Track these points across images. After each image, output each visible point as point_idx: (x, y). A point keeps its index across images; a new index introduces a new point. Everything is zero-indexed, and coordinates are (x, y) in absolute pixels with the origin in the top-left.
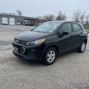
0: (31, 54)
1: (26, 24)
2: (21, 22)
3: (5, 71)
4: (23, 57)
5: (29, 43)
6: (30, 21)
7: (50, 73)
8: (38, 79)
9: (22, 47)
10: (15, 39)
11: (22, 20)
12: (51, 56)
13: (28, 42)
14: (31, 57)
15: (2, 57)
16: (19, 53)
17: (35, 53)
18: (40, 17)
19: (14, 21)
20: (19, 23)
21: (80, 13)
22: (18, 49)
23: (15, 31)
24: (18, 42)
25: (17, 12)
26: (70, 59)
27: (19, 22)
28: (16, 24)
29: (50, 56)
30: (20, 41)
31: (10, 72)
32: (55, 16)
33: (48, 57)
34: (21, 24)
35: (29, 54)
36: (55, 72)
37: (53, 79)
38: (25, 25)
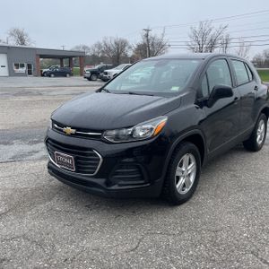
0: (123, 173)
1: (44, 70)
2: (29, 66)
3: (40, 244)
4: (95, 185)
5: (114, 133)
6: (54, 60)
7: (199, 232)
8: (172, 262)
9: (91, 149)
10: (54, 122)
11: (32, 60)
12: (186, 172)
13: (109, 133)
14: (122, 182)
15: (6, 189)
16: (77, 171)
17: (138, 167)
18: (84, 47)
19: (6, 65)
20: (23, 70)
21: (210, 30)
22: (76, 159)
23: (15, 95)
24: (72, 135)
25: (12, 35)
26: (235, 176)
27: (22, 66)
28: (12, 74)
29: (183, 172)
30: (78, 129)
31: (57, 246)
32: (130, 44)
33: (178, 178)
34: (30, 73)
35: (117, 174)
36: (213, 228)
37: (220, 255)
38: (43, 75)
